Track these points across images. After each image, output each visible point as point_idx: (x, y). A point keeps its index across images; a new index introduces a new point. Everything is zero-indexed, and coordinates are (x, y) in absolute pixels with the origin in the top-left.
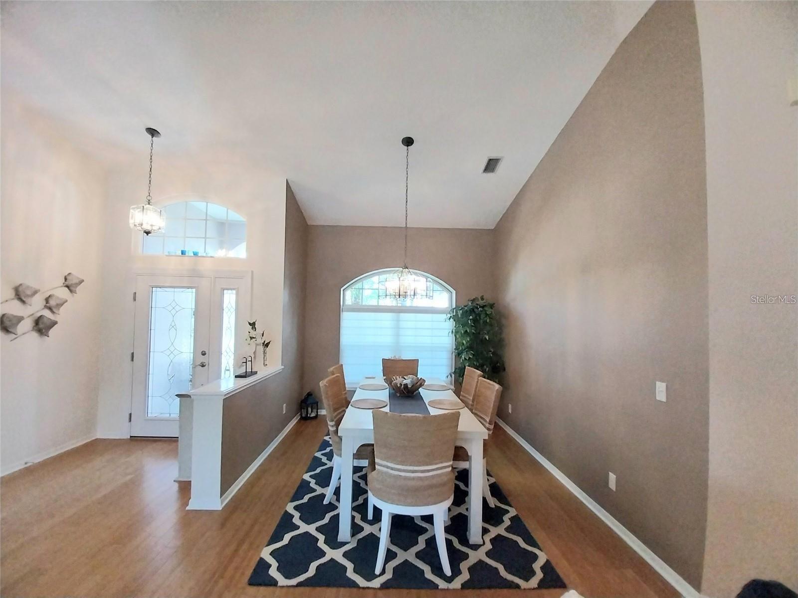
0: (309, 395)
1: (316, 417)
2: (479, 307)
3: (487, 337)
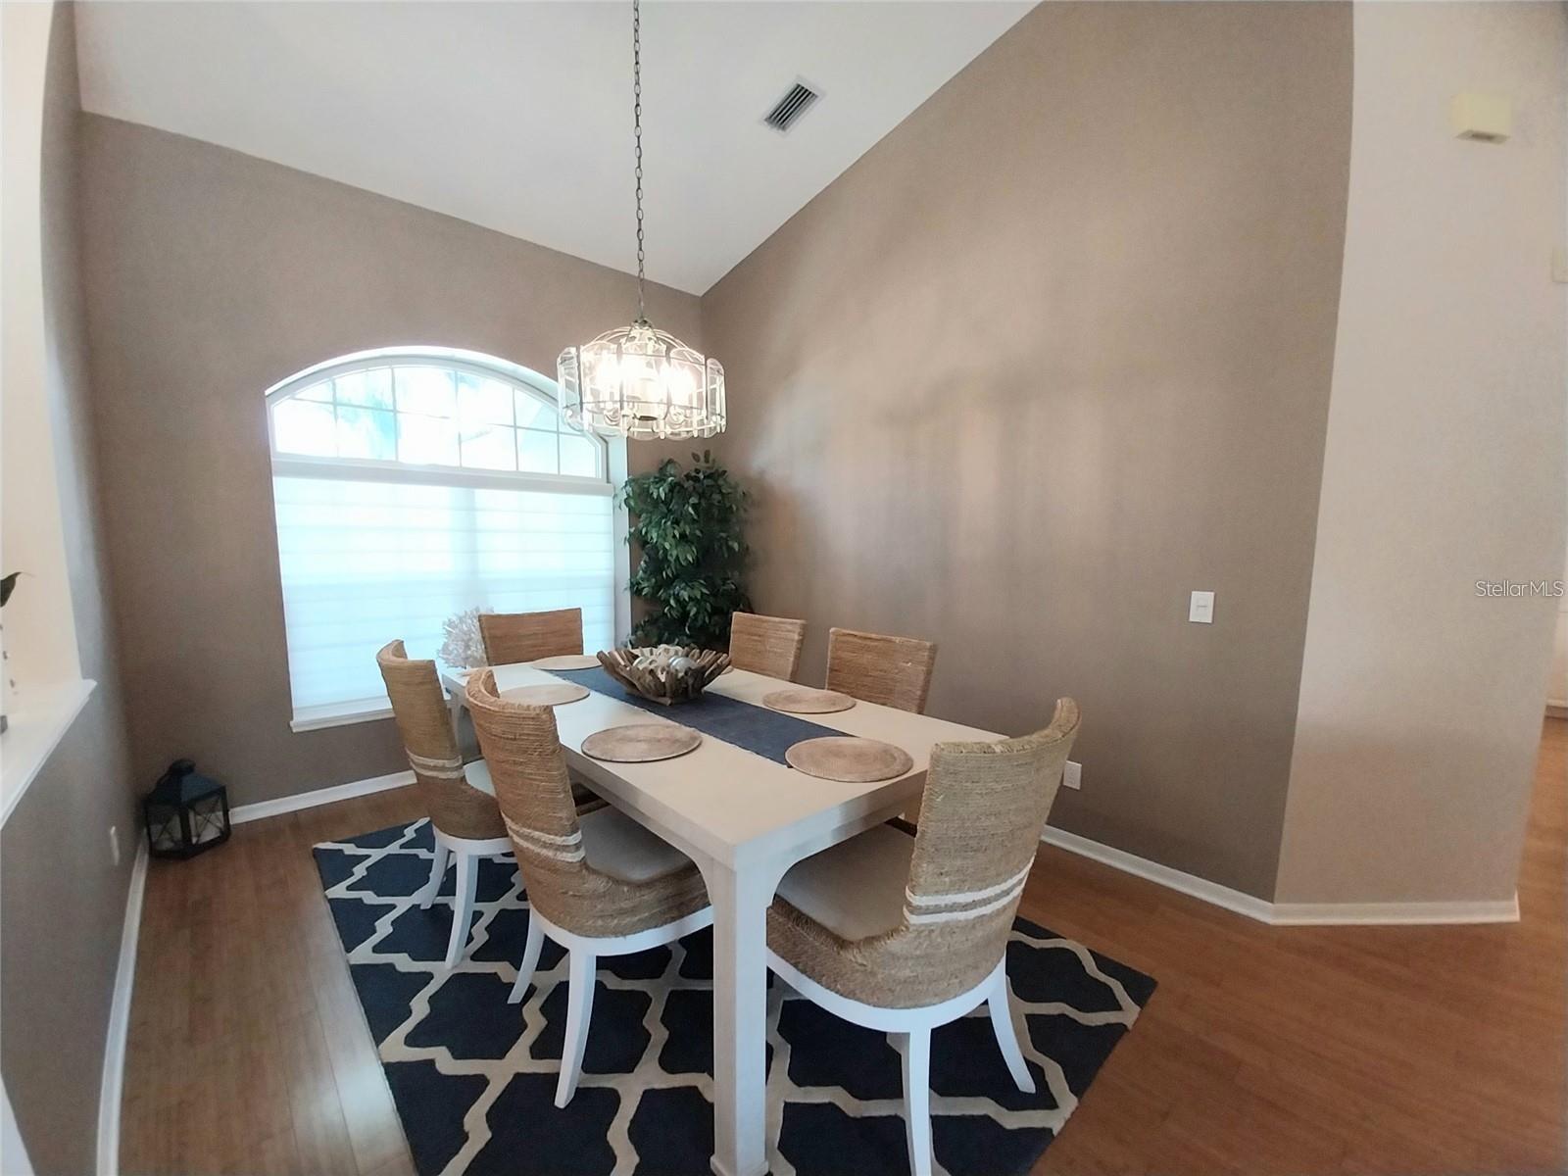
0: (179, 771)
1: (226, 832)
2: (701, 476)
3: (736, 546)
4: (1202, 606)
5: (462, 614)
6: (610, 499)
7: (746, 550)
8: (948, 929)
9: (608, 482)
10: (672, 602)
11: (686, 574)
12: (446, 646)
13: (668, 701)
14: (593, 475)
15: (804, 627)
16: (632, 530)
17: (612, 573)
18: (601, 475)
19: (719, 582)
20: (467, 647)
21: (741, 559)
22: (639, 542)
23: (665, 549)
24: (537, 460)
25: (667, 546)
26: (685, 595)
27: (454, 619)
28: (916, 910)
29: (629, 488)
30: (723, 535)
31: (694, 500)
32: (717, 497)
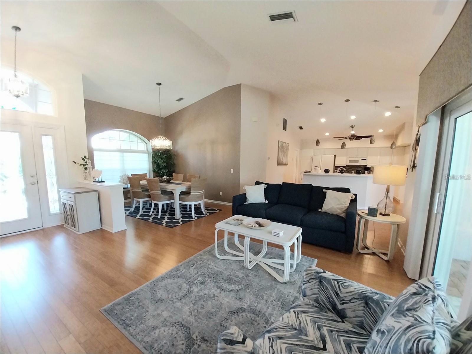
2: (166, 151)
3: (173, 163)
4: (232, 171)
5: (123, 175)
6: (148, 154)
7: (175, 164)
8: (194, 195)
9: (147, 151)
10: (162, 173)
11: (165, 168)
12: (120, 180)
13: (166, 182)
14: (144, 150)
15: (184, 175)
16: (153, 160)
17: (148, 168)
18: (146, 150)
19: (170, 169)
20: (124, 181)
21: (173, 165)
22: (154, 162)
23: (160, 164)
24: (134, 147)
25: (161, 163)
26: (164, 171)
27: (121, 176)
28: (192, 193)
29: (153, 153)
30: (170, 161)
31: (165, 155)
32: (169, 155)
